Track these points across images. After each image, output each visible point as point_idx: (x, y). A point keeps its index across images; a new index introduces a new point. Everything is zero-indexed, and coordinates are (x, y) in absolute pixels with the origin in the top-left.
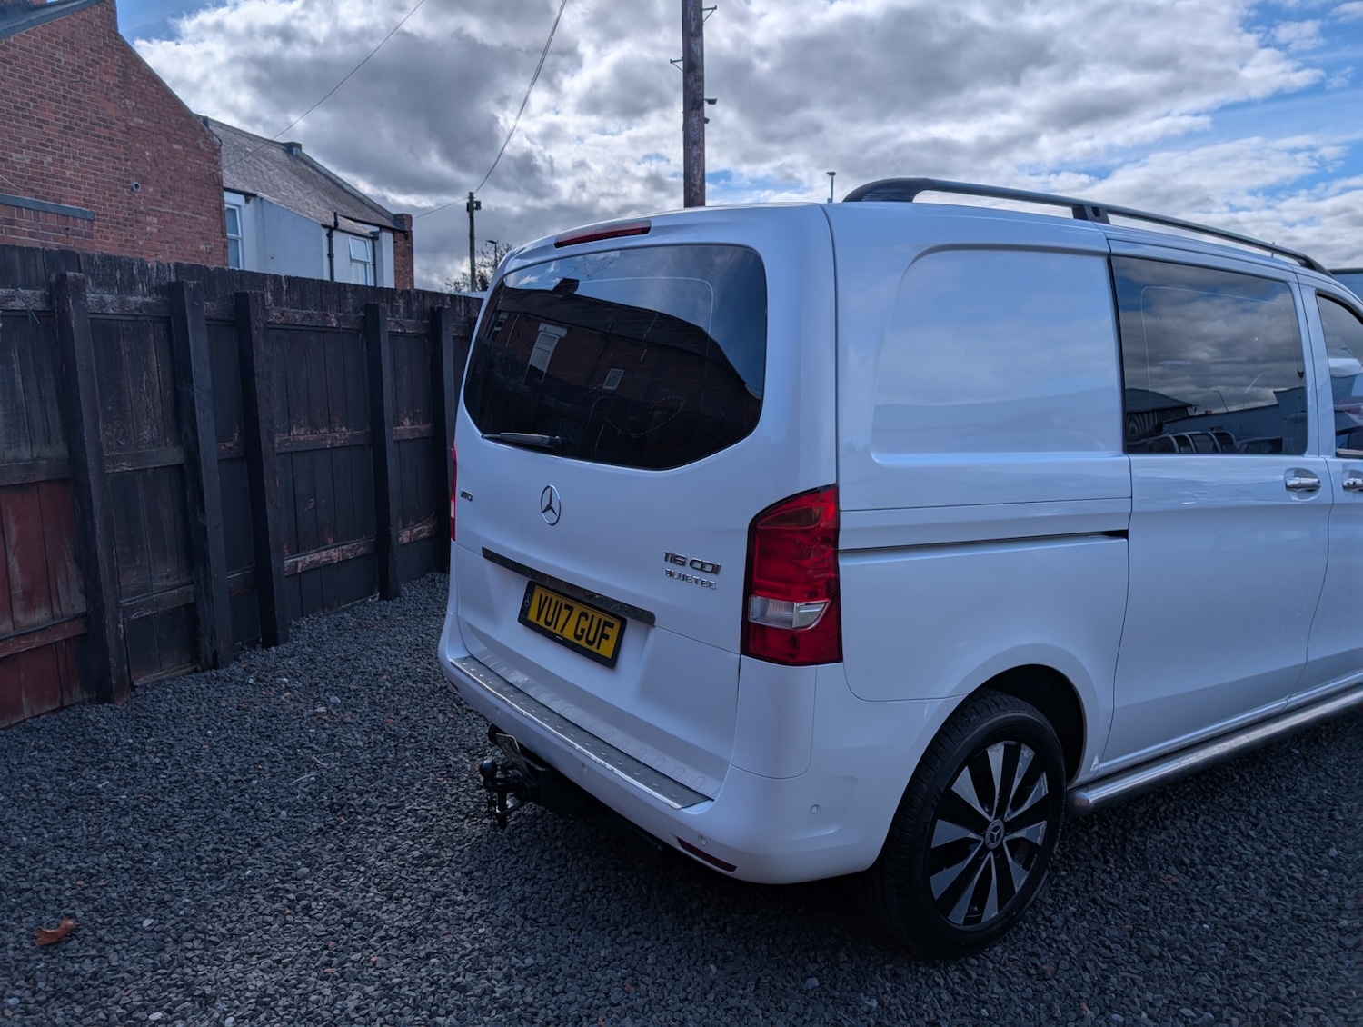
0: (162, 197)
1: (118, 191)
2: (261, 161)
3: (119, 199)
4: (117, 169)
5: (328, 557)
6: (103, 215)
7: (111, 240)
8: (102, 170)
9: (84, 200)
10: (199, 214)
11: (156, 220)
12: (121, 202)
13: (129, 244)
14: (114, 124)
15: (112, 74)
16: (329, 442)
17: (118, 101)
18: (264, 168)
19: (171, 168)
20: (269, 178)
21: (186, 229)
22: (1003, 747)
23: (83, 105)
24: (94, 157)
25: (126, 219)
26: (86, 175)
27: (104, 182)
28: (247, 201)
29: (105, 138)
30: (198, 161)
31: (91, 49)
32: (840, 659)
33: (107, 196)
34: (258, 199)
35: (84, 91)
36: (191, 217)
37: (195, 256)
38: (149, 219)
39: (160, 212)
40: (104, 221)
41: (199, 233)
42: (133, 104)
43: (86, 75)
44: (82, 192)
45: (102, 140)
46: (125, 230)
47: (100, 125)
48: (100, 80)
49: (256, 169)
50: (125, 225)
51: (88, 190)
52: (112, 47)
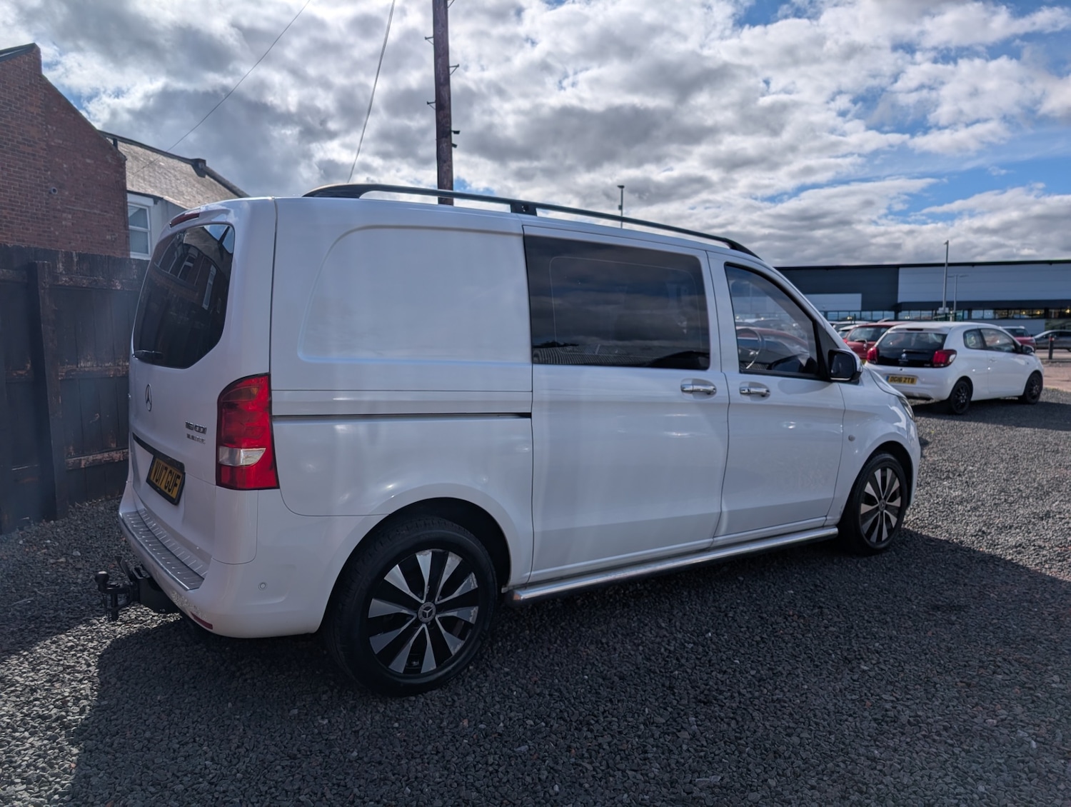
0: (75, 198)
1: (38, 194)
2: (171, 173)
3: (38, 200)
4: (38, 177)
5: (110, 457)
6: (25, 212)
7: (31, 231)
8: (25, 178)
9: (10, 200)
10: (106, 212)
11: (70, 216)
12: (40, 202)
13: (46, 234)
14: (36, 143)
15: (36, 106)
16: (112, 373)
17: (40, 126)
18: (173, 178)
19: (84, 177)
20: (176, 185)
21: (95, 224)
22: (431, 553)
23: (11, 129)
24: (19, 168)
25: (44, 215)
26: (12, 182)
27: (27, 187)
28: (155, 203)
29: (28, 154)
30: (107, 172)
31: (20, 87)
32: (278, 487)
33: (29, 198)
34: (164, 202)
35: (12, 118)
36: (100, 214)
37: (102, 244)
38: (64, 215)
39: (73, 209)
40: (26, 216)
41: (106, 226)
42: (54, 129)
43: (15, 107)
44: (8, 194)
45: (26, 155)
46: (43, 224)
47: (25, 144)
48: (26, 111)
49: (166, 179)
50: (43, 219)
51: (13, 193)
52: (36, 86)
